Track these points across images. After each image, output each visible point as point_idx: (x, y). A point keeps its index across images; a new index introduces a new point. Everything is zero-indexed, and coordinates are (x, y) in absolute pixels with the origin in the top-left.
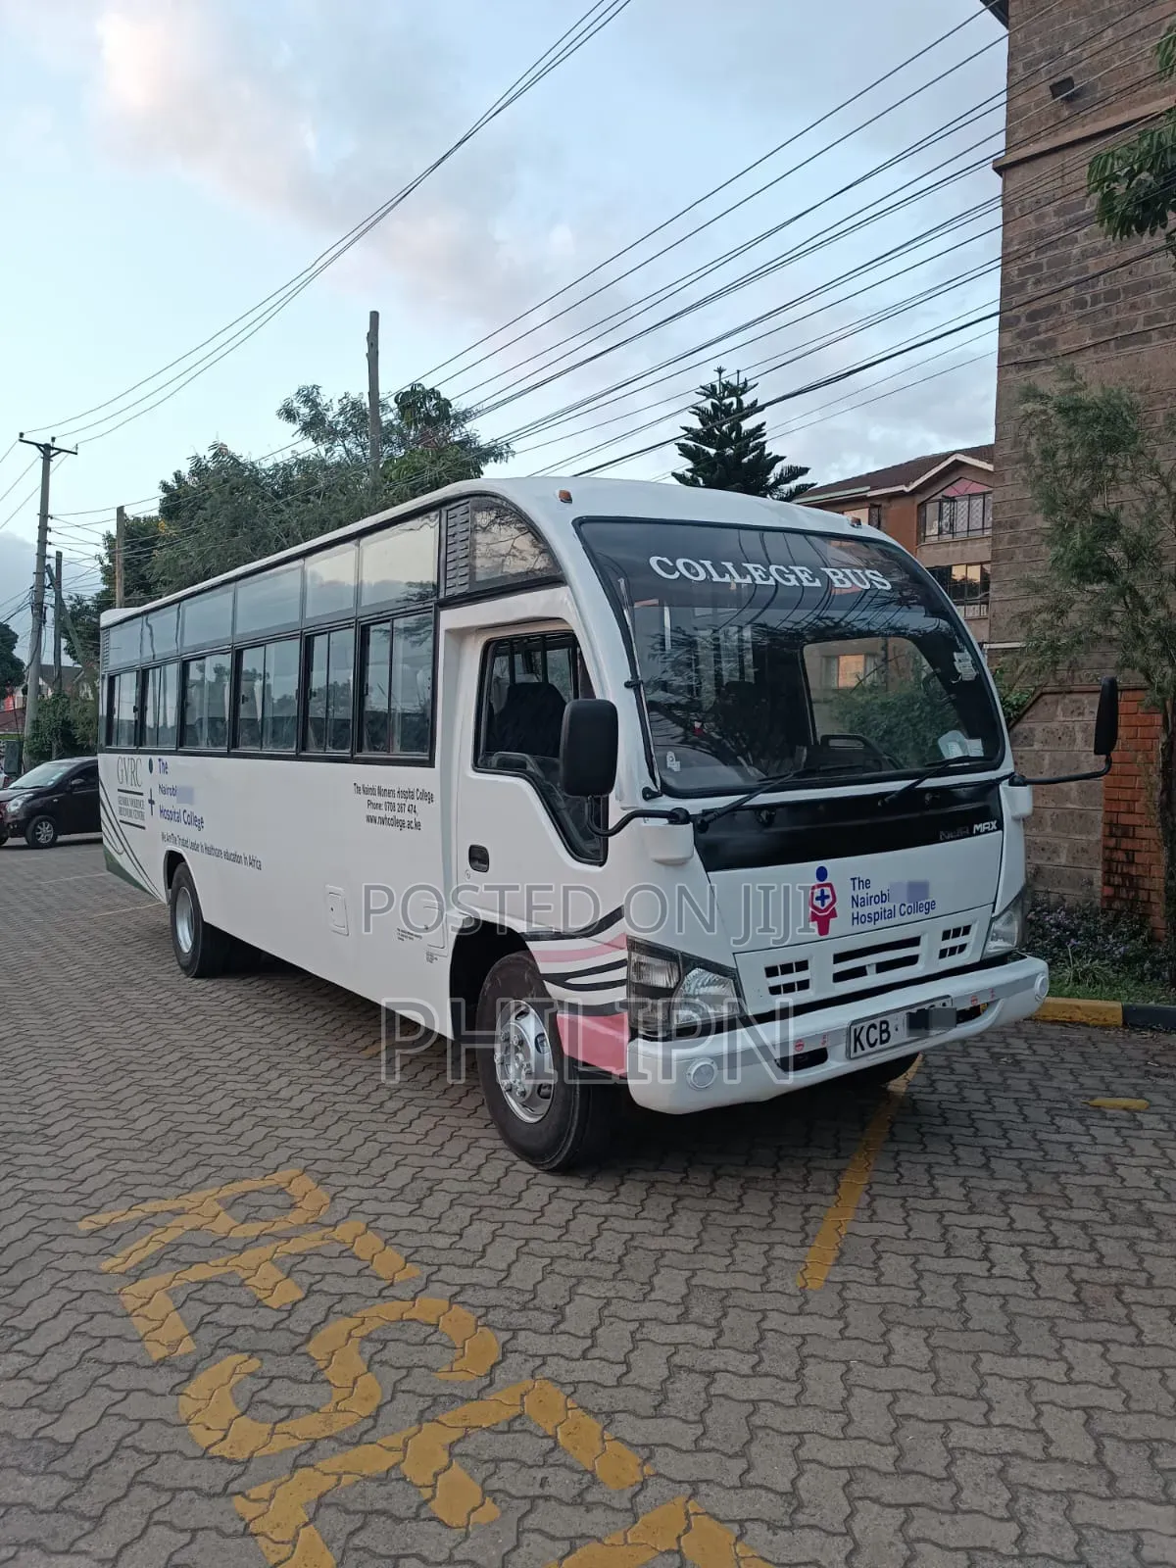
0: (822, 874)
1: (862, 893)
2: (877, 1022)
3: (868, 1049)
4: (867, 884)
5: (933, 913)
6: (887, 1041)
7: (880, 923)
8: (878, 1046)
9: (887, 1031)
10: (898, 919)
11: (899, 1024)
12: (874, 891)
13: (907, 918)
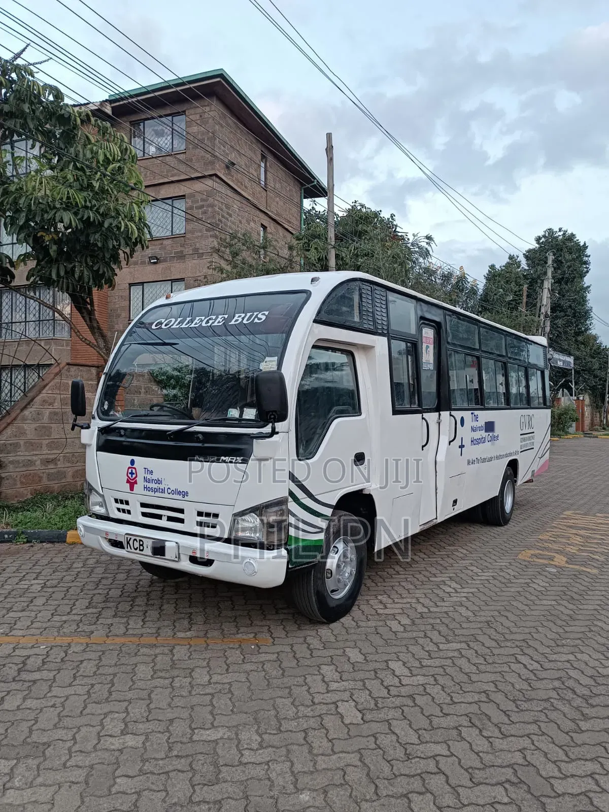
0: (132, 462)
1: (149, 476)
2: (138, 539)
3: (133, 550)
4: (151, 472)
5: (186, 498)
6: (142, 550)
7: (157, 494)
8: (138, 551)
9: (142, 545)
10: (166, 495)
11: (148, 544)
12: (154, 477)
13: (171, 496)
